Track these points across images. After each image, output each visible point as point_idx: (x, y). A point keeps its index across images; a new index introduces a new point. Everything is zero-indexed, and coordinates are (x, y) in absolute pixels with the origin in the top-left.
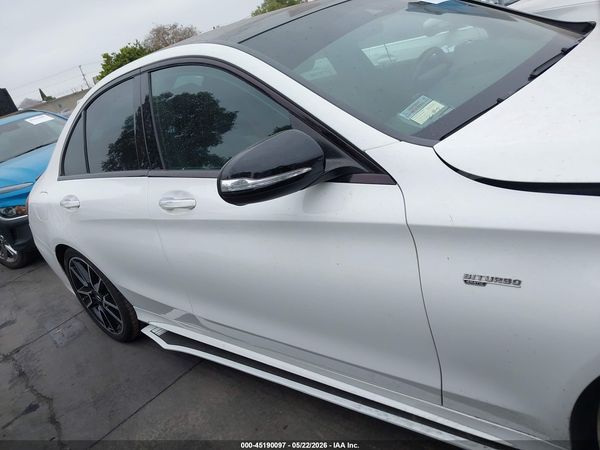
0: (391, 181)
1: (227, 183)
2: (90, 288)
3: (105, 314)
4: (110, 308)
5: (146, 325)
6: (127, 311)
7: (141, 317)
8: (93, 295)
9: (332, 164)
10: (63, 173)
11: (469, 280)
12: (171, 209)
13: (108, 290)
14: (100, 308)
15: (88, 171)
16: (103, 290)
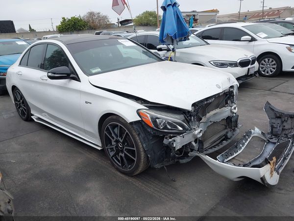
0: (80, 81)
1: (50, 74)
2: (19, 101)
3: (22, 111)
4: (24, 108)
5: (33, 115)
6: (28, 110)
7: (32, 112)
8: (20, 104)
9: (72, 76)
10: (20, 64)
11: (86, 102)
12: (42, 80)
13: (24, 102)
14: (21, 108)
15: (27, 65)
16: (23, 103)
